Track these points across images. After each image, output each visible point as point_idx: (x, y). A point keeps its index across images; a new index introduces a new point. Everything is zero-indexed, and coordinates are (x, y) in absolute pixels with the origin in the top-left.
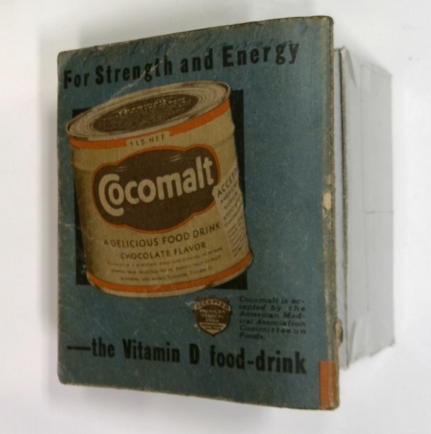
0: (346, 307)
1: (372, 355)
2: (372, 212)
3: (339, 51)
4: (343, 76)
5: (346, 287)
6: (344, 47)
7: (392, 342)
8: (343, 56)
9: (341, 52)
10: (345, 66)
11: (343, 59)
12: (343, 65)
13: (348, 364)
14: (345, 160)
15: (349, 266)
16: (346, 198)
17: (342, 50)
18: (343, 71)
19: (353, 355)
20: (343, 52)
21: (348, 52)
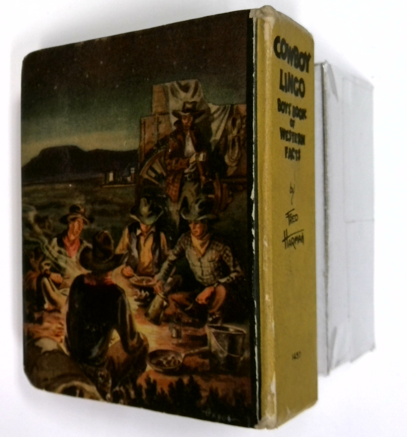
0: (327, 315)
1: (352, 360)
2: (353, 221)
4: (325, 89)
5: (327, 295)
6: (326, 62)
7: (373, 347)
8: (325, 70)
9: (323, 66)
10: (327, 80)
11: (324, 73)
12: (324, 79)
13: (328, 370)
14: (327, 172)
15: (330, 275)
16: (328, 209)
18: (325, 84)
19: (334, 361)
20: (325, 67)
21: (330, 66)
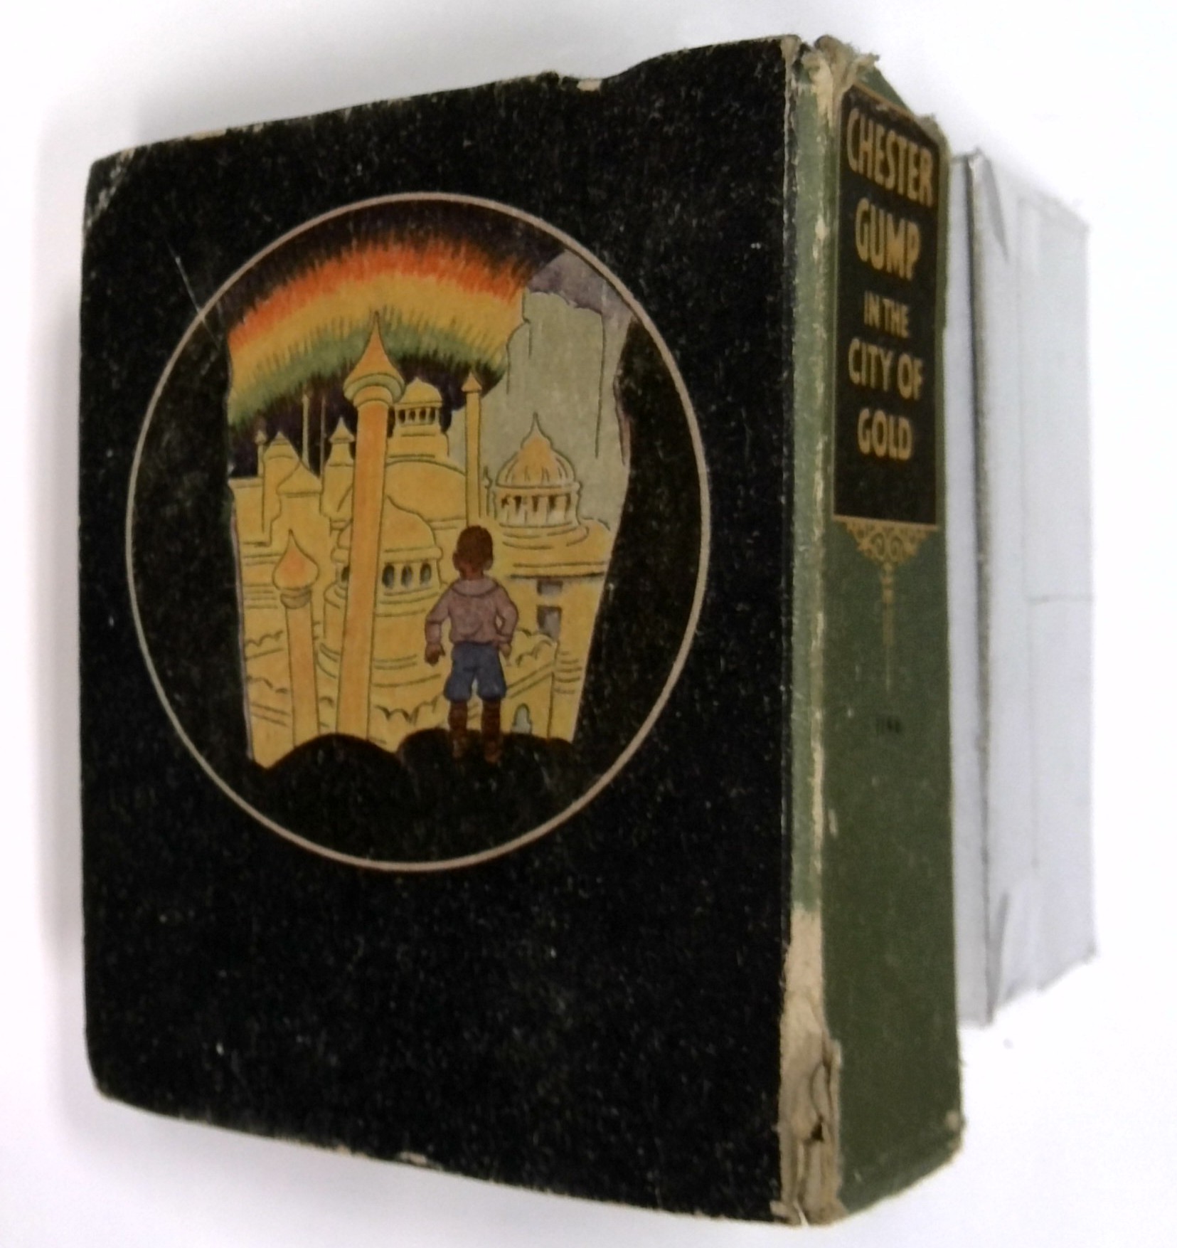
3: (966, 160)
4: (975, 231)
6: (978, 152)
8: (976, 176)
9: (971, 165)
10: (981, 203)
11: (975, 185)
12: (975, 200)
13: (989, 1009)
15: (992, 746)
16: (986, 561)
17: (973, 160)
18: (976, 215)
20: (975, 166)
21: (988, 165)
